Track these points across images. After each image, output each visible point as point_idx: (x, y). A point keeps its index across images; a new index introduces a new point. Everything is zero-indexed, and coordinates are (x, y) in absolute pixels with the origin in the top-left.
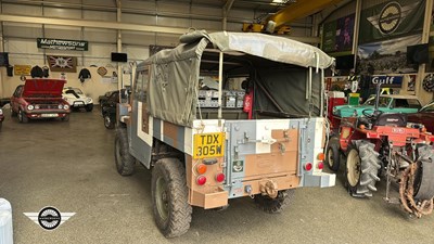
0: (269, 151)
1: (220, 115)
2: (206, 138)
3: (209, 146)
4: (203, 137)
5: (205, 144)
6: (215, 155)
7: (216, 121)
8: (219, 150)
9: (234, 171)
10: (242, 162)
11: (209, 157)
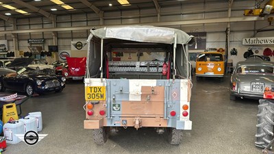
0: (140, 100)
1: (102, 76)
2: (93, 89)
3: (96, 94)
4: (91, 88)
5: (93, 92)
6: (100, 99)
7: (99, 79)
8: (102, 96)
9: (114, 110)
10: (119, 106)
11: (96, 100)
